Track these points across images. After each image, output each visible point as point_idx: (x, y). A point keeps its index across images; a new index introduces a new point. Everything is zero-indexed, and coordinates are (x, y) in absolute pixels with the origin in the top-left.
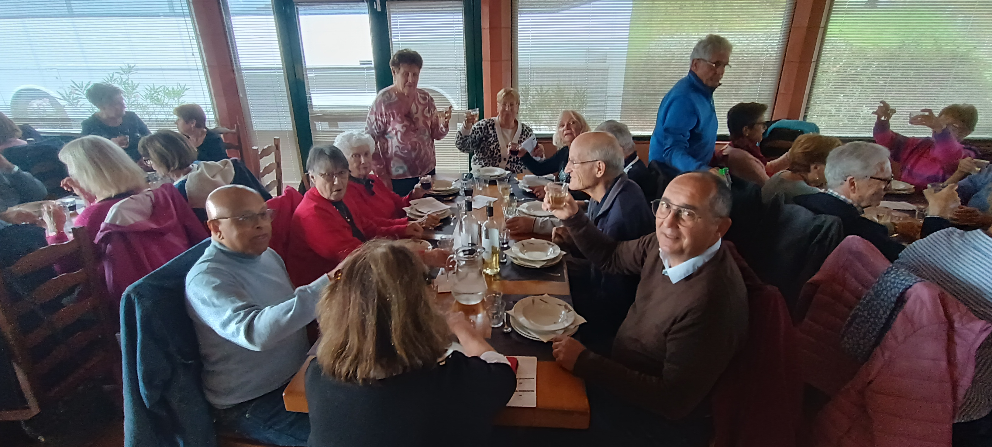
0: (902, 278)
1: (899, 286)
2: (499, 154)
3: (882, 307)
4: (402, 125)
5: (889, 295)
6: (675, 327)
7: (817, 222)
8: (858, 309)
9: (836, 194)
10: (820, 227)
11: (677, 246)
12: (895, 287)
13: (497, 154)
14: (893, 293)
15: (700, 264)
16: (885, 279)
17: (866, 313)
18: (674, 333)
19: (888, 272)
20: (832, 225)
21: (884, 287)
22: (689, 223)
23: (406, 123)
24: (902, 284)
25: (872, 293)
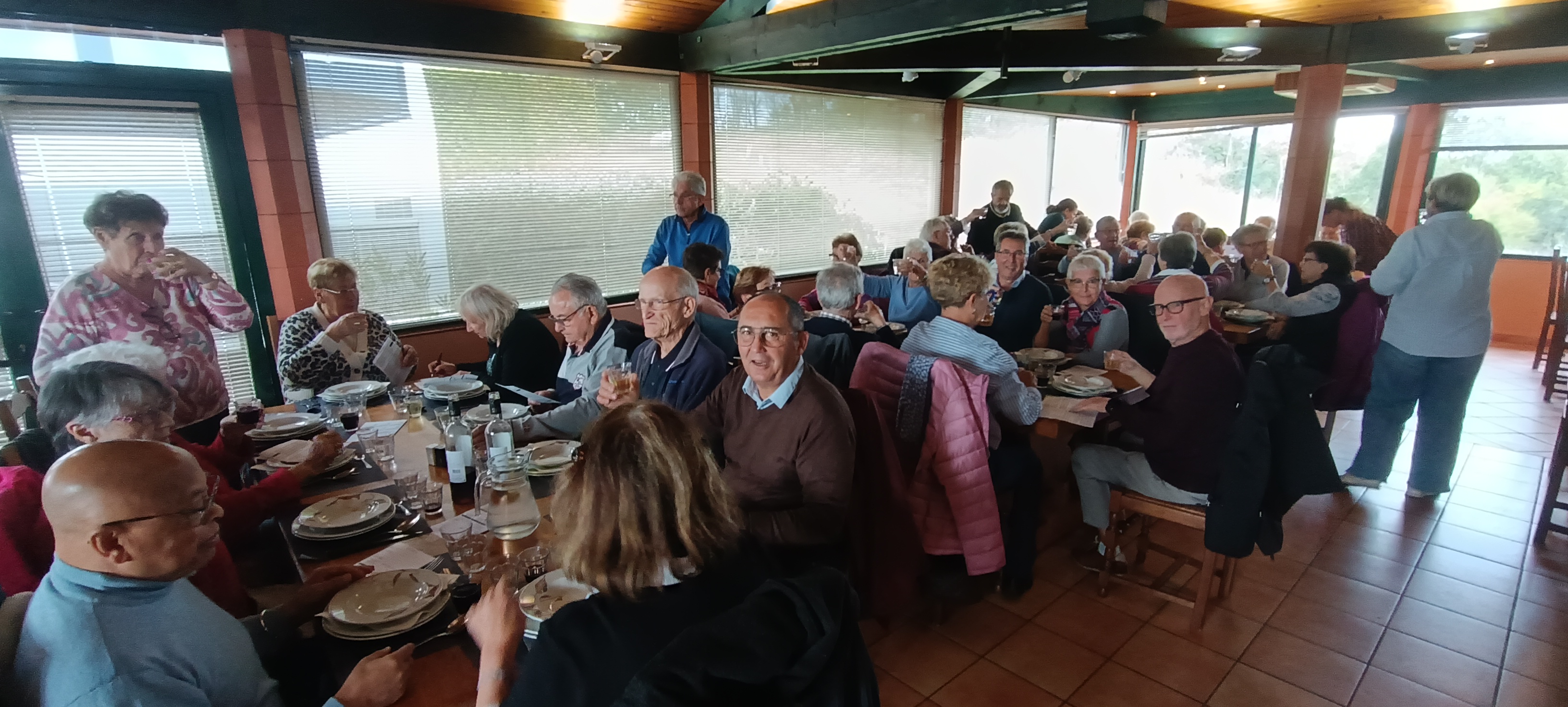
0: (924, 361)
1: (925, 368)
2: (345, 365)
3: (919, 390)
4: (142, 332)
5: (921, 378)
6: (801, 449)
7: (828, 343)
8: (903, 400)
9: (831, 315)
10: (833, 346)
11: (768, 372)
12: (923, 370)
13: (341, 366)
14: (923, 375)
15: (796, 381)
16: (913, 366)
17: (910, 401)
18: (801, 456)
19: (912, 361)
20: (842, 342)
21: (915, 373)
22: (775, 344)
23: (149, 327)
24: (927, 366)
25: (908, 382)
